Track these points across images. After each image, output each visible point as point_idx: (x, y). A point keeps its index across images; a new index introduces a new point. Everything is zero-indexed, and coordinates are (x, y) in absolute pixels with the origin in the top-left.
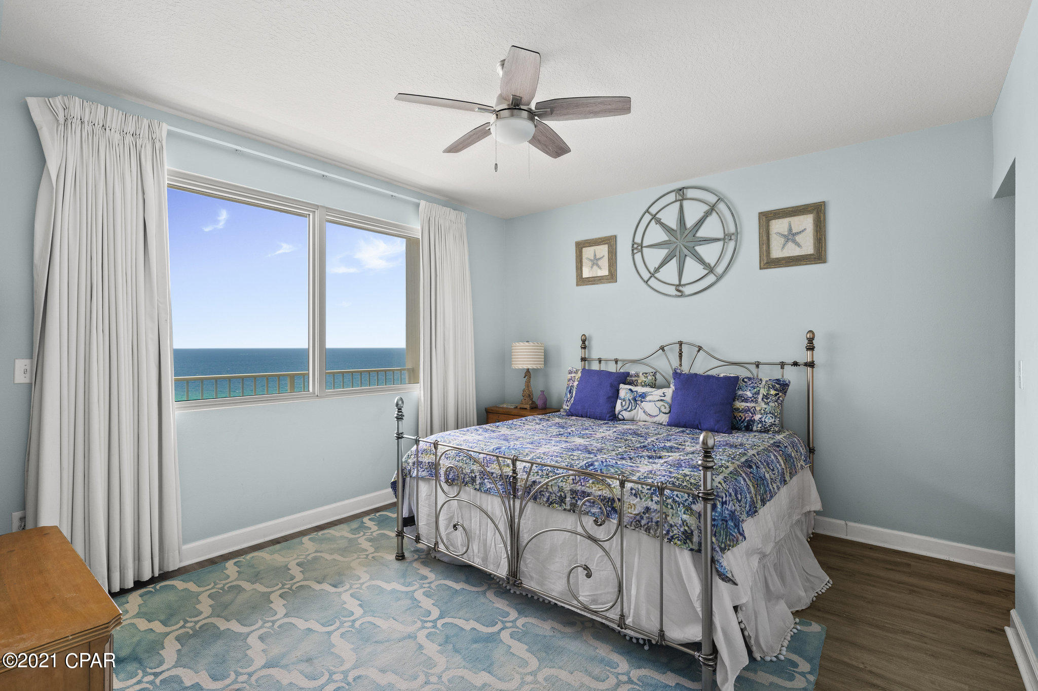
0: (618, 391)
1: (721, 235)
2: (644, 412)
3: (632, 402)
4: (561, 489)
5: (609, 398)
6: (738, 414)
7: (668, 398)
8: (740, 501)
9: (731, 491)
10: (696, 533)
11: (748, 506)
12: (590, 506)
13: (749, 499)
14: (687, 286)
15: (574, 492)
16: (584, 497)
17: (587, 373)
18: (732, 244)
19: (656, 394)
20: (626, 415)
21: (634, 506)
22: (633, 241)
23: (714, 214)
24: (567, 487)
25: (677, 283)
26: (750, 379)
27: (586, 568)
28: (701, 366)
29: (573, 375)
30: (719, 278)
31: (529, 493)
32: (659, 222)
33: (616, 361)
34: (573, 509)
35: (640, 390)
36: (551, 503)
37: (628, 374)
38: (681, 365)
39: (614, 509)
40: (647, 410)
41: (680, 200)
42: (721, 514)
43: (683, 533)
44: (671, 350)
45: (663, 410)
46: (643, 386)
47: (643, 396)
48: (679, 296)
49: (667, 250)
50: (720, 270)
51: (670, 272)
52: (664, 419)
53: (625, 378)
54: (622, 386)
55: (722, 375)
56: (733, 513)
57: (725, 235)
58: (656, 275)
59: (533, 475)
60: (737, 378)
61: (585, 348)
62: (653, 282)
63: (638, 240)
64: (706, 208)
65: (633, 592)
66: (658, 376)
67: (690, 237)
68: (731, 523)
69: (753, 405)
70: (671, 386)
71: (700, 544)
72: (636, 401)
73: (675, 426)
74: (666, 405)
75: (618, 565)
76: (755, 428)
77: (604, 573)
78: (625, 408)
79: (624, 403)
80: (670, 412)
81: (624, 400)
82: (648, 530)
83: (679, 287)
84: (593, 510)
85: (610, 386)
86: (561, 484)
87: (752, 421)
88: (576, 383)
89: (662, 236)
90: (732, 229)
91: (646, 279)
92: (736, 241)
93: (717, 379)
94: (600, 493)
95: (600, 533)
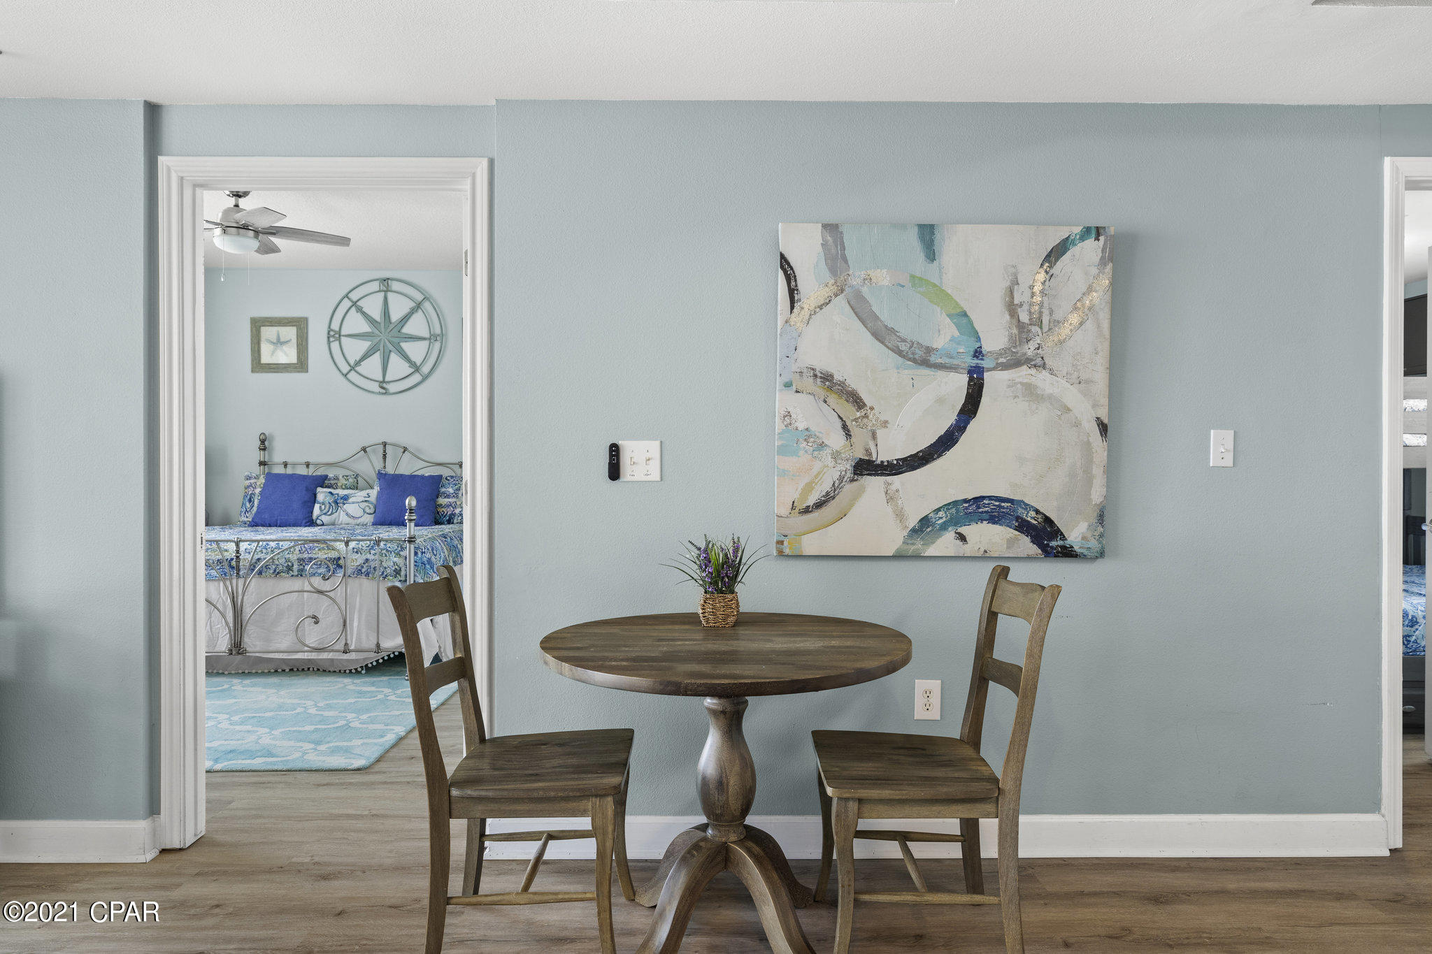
0: (315, 495)
1: (427, 336)
2: (347, 514)
3: (333, 505)
4: (288, 560)
5: (305, 502)
6: (440, 510)
7: (373, 498)
8: (435, 555)
9: (429, 547)
10: (403, 569)
11: (441, 560)
12: (317, 568)
13: (443, 556)
14: (391, 384)
15: (300, 560)
16: (311, 562)
17: (271, 478)
18: (437, 346)
19: (359, 495)
20: (325, 519)
21: (355, 561)
22: (329, 327)
23: (420, 311)
24: (294, 557)
25: (381, 379)
26: (452, 477)
27: (314, 617)
28: (407, 467)
29: (252, 481)
30: (425, 378)
31: (253, 570)
32: (360, 310)
33: (308, 465)
34: (301, 573)
35: (342, 492)
36: (278, 573)
37: (326, 477)
38: (385, 467)
39: (340, 566)
40: (350, 512)
41: (385, 291)
42: (421, 559)
43: (394, 571)
44: (374, 451)
45: (368, 511)
46: (343, 489)
47: (345, 498)
48: (383, 394)
49: (369, 343)
50: (426, 369)
51: (372, 366)
52: (369, 519)
53: (322, 481)
54: (319, 489)
55: (427, 475)
56: (429, 560)
57: (431, 335)
58: (357, 369)
59: (257, 554)
60: (441, 476)
61: (264, 449)
62: (352, 376)
63: (335, 326)
64: (412, 304)
65: (356, 624)
66: (359, 479)
67: (395, 332)
68: (428, 566)
69: (454, 500)
70: (376, 487)
71: (406, 576)
72: (337, 503)
73: (380, 525)
74: (370, 505)
75: (343, 607)
76: (455, 521)
77: (330, 619)
78: (324, 512)
79: (323, 507)
80: (375, 512)
81: (323, 504)
82: (367, 574)
83: (382, 384)
84: (319, 571)
85: (306, 490)
86: (287, 556)
87: (453, 515)
88: (258, 491)
89: (365, 327)
90: (438, 331)
91: (345, 372)
92: (442, 343)
93: (423, 477)
94: (326, 556)
95: (326, 586)
